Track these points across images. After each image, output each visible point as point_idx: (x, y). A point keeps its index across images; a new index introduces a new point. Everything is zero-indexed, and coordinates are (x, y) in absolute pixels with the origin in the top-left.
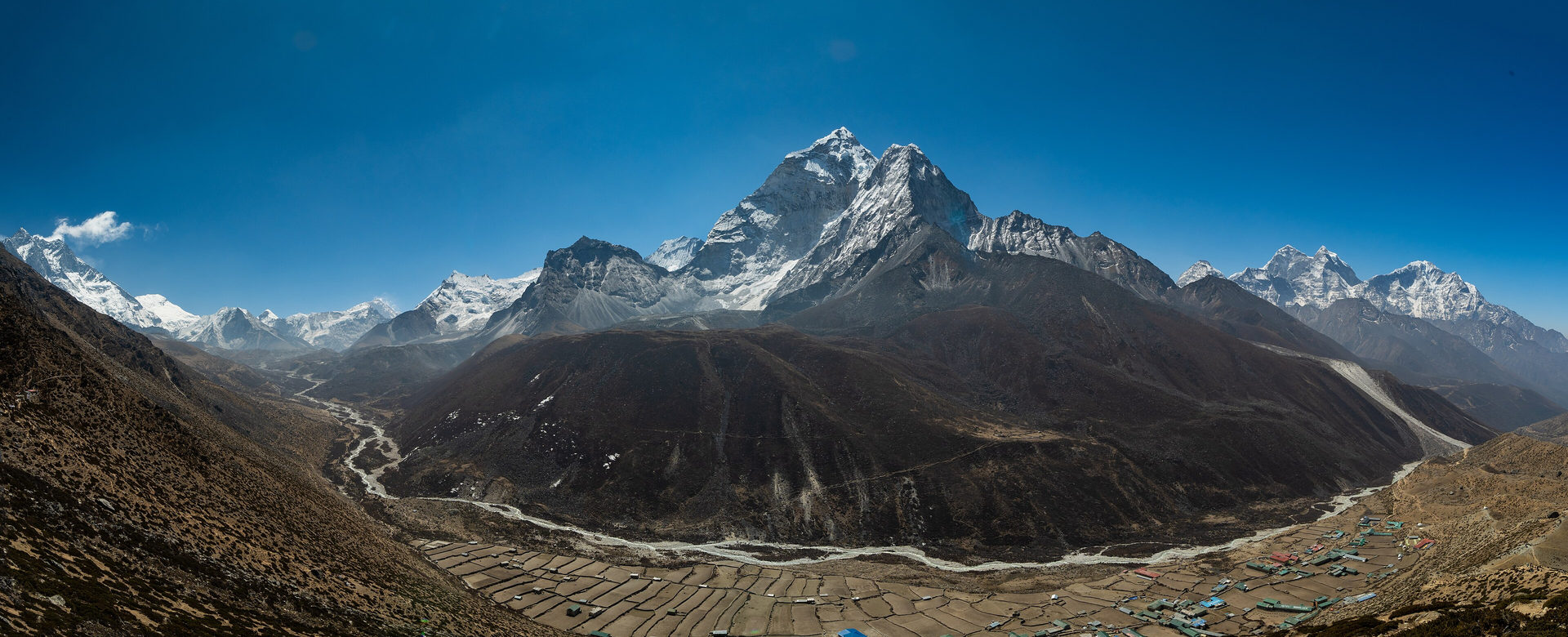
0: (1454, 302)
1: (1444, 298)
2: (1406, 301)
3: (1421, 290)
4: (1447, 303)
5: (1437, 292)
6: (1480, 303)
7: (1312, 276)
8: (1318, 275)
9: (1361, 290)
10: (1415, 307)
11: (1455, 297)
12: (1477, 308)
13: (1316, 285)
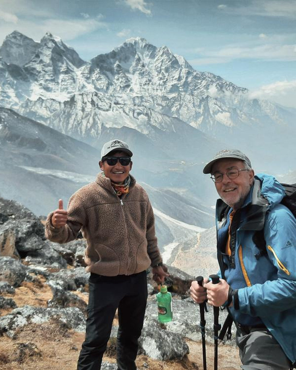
0: (166, 74)
1: (157, 71)
2: (125, 77)
3: (137, 65)
4: (161, 76)
5: (151, 66)
6: (189, 73)
7: (41, 61)
8: (47, 60)
9: (87, 71)
10: (133, 81)
11: (167, 70)
12: (187, 78)
13: (46, 69)
